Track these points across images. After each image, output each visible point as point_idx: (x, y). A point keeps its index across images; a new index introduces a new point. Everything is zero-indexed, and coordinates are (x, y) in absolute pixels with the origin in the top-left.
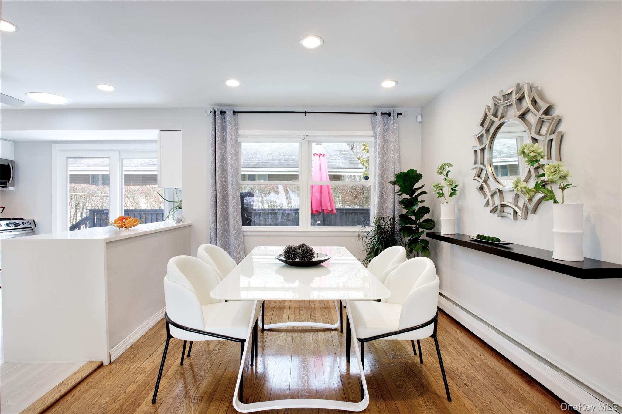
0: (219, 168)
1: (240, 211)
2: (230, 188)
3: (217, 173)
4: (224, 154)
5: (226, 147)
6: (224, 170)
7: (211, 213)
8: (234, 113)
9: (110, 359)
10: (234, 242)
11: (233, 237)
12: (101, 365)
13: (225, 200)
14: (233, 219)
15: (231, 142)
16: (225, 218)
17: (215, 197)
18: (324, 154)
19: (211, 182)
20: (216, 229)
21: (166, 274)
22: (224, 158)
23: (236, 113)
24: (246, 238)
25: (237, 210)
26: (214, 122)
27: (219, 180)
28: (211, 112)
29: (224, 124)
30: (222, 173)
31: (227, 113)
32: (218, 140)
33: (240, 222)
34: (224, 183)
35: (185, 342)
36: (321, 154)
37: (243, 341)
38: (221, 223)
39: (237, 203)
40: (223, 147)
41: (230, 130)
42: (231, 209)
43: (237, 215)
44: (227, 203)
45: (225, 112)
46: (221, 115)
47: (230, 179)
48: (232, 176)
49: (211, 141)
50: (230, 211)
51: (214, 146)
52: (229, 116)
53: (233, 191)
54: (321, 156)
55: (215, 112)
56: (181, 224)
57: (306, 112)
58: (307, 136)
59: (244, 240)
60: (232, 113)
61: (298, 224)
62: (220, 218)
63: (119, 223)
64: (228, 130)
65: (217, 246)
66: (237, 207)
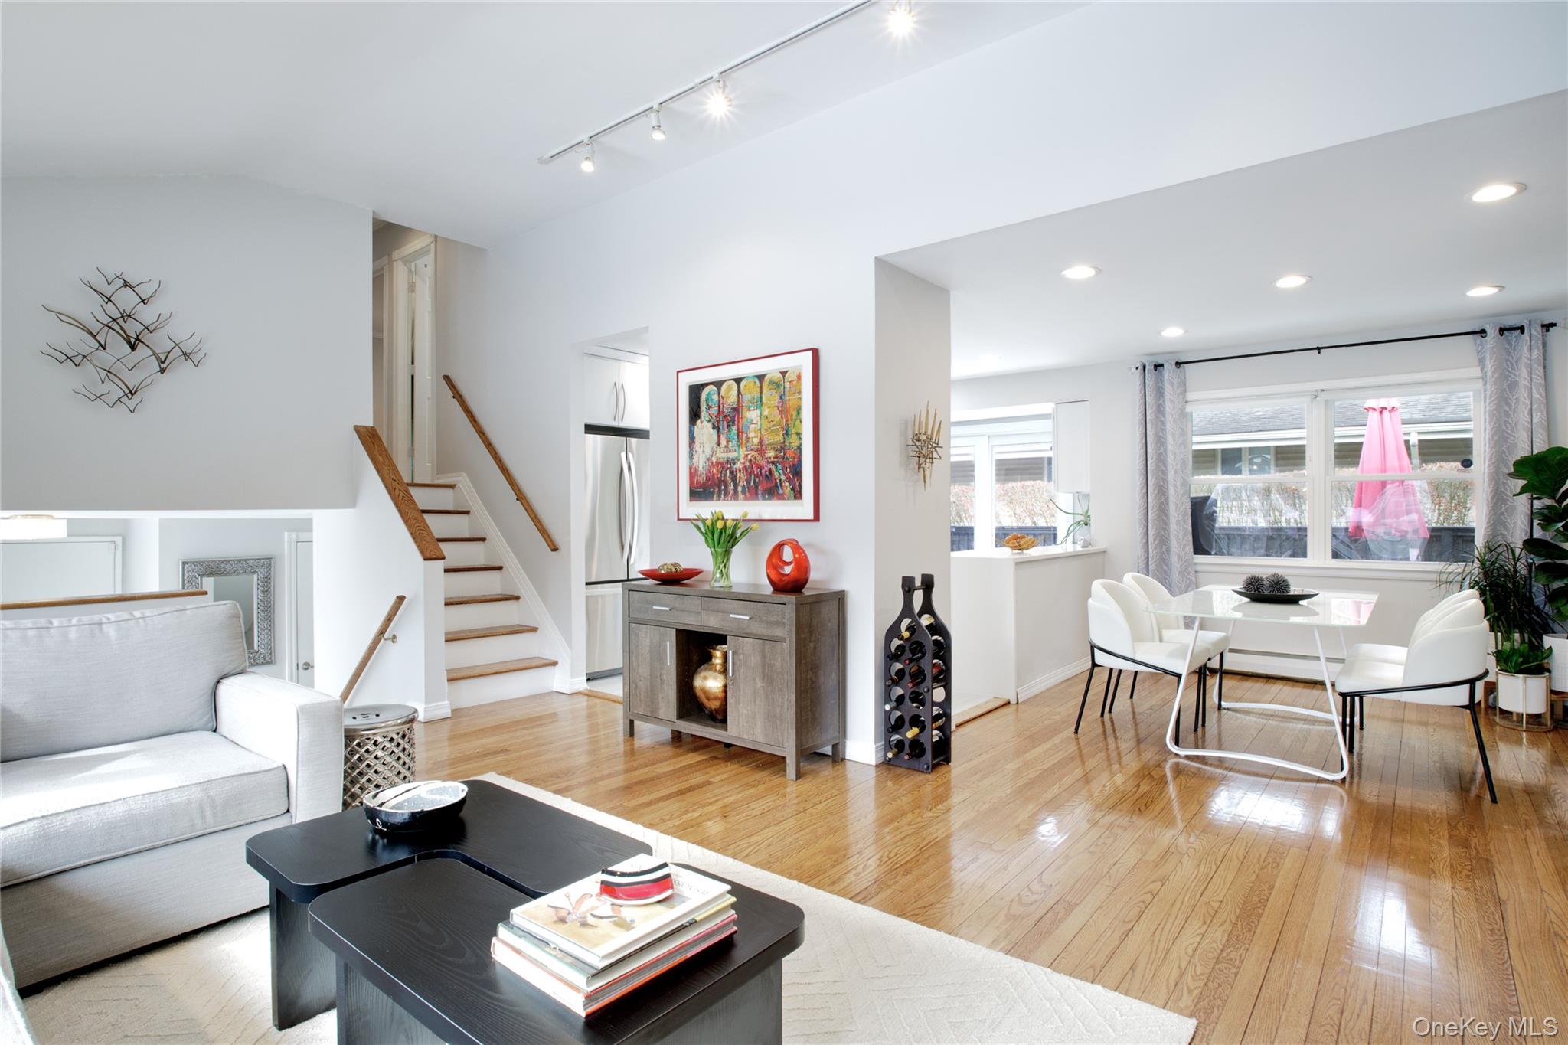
0: (1152, 458)
1: (1190, 529)
2: (1172, 492)
3: (1149, 468)
4: (1161, 434)
5: (1163, 423)
6: (1161, 460)
7: (1139, 531)
8: (1178, 364)
9: (1017, 698)
10: (1178, 582)
11: (1177, 573)
12: (1008, 703)
13: (1163, 510)
14: (1178, 543)
15: (1172, 415)
16: (1163, 540)
17: (1146, 505)
18: (1393, 406)
19: (1139, 481)
20: (1148, 558)
21: (1090, 596)
22: (1161, 441)
23: (1182, 365)
24: (1199, 575)
25: (1184, 528)
26: (1142, 385)
27: (1152, 479)
28: (1137, 368)
29: (1160, 384)
30: (1158, 467)
31: (1165, 366)
32: (1151, 414)
33: (1190, 548)
34: (1162, 483)
35: (1111, 670)
36: (1384, 408)
37: (1179, 676)
38: (1155, 548)
39: (1184, 516)
40: (1159, 424)
41: (1171, 394)
42: (1173, 526)
43: (1185, 535)
44: (1167, 516)
45: (1162, 365)
46: (1156, 370)
47: (1171, 476)
48: (1176, 472)
49: (1139, 416)
50: (1171, 530)
51: (1144, 423)
52: (1169, 371)
53: (1178, 496)
54: (1386, 413)
55: (1144, 367)
56: (1090, 549)
57: (1319, 349)
58: (1323, 390)
59: (1196, 578)
60: (1174, 366)
61: (1305, 555)
62: (1154, 540)
63: (1013, 543)
64: (1167, 396)
65: (1148, 576)
66: (1184, 522)
